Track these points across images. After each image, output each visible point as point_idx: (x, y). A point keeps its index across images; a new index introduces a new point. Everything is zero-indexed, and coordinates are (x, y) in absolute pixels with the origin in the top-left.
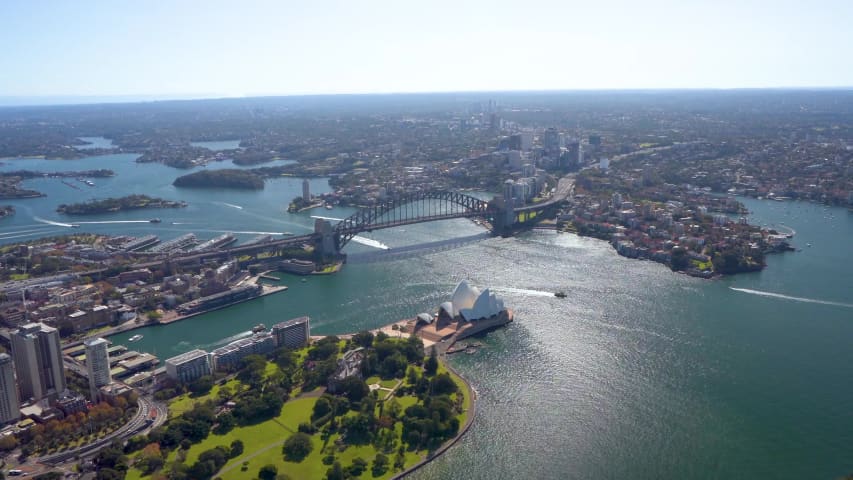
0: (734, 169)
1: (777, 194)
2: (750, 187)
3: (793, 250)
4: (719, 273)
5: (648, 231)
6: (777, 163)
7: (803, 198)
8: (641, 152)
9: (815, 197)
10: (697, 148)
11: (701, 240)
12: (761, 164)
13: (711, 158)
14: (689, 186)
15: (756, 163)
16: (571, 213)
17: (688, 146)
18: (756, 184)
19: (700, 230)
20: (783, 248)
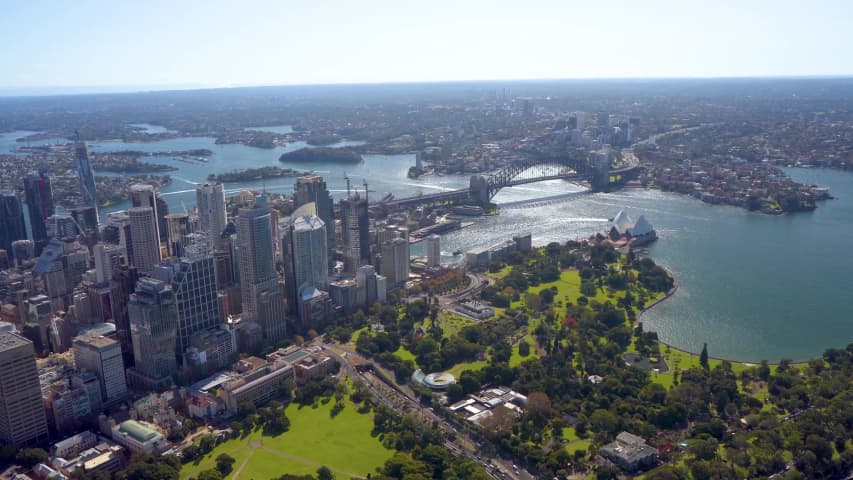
0: (763, 144)
1: (804, 163)
2: (780, 158)
3: (832, 198)
4: (784, 211)
5: (720, 186)
6: (797, 139)
7: (825, 165)
8: (676, 132)
9: (835, 165)
10: (722, 129)
11: (765, 191)
12: (783, 140)
13: (736, 137)
14: (732, 157)
15: (779, 139)
16: (649, 175)
17: (715, 127)
18: (784, 156)
19: (762, 183)
20: (825, 197)
